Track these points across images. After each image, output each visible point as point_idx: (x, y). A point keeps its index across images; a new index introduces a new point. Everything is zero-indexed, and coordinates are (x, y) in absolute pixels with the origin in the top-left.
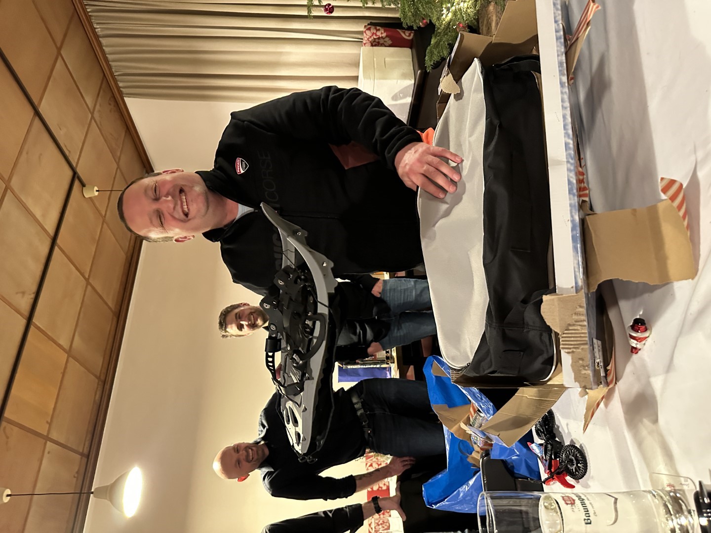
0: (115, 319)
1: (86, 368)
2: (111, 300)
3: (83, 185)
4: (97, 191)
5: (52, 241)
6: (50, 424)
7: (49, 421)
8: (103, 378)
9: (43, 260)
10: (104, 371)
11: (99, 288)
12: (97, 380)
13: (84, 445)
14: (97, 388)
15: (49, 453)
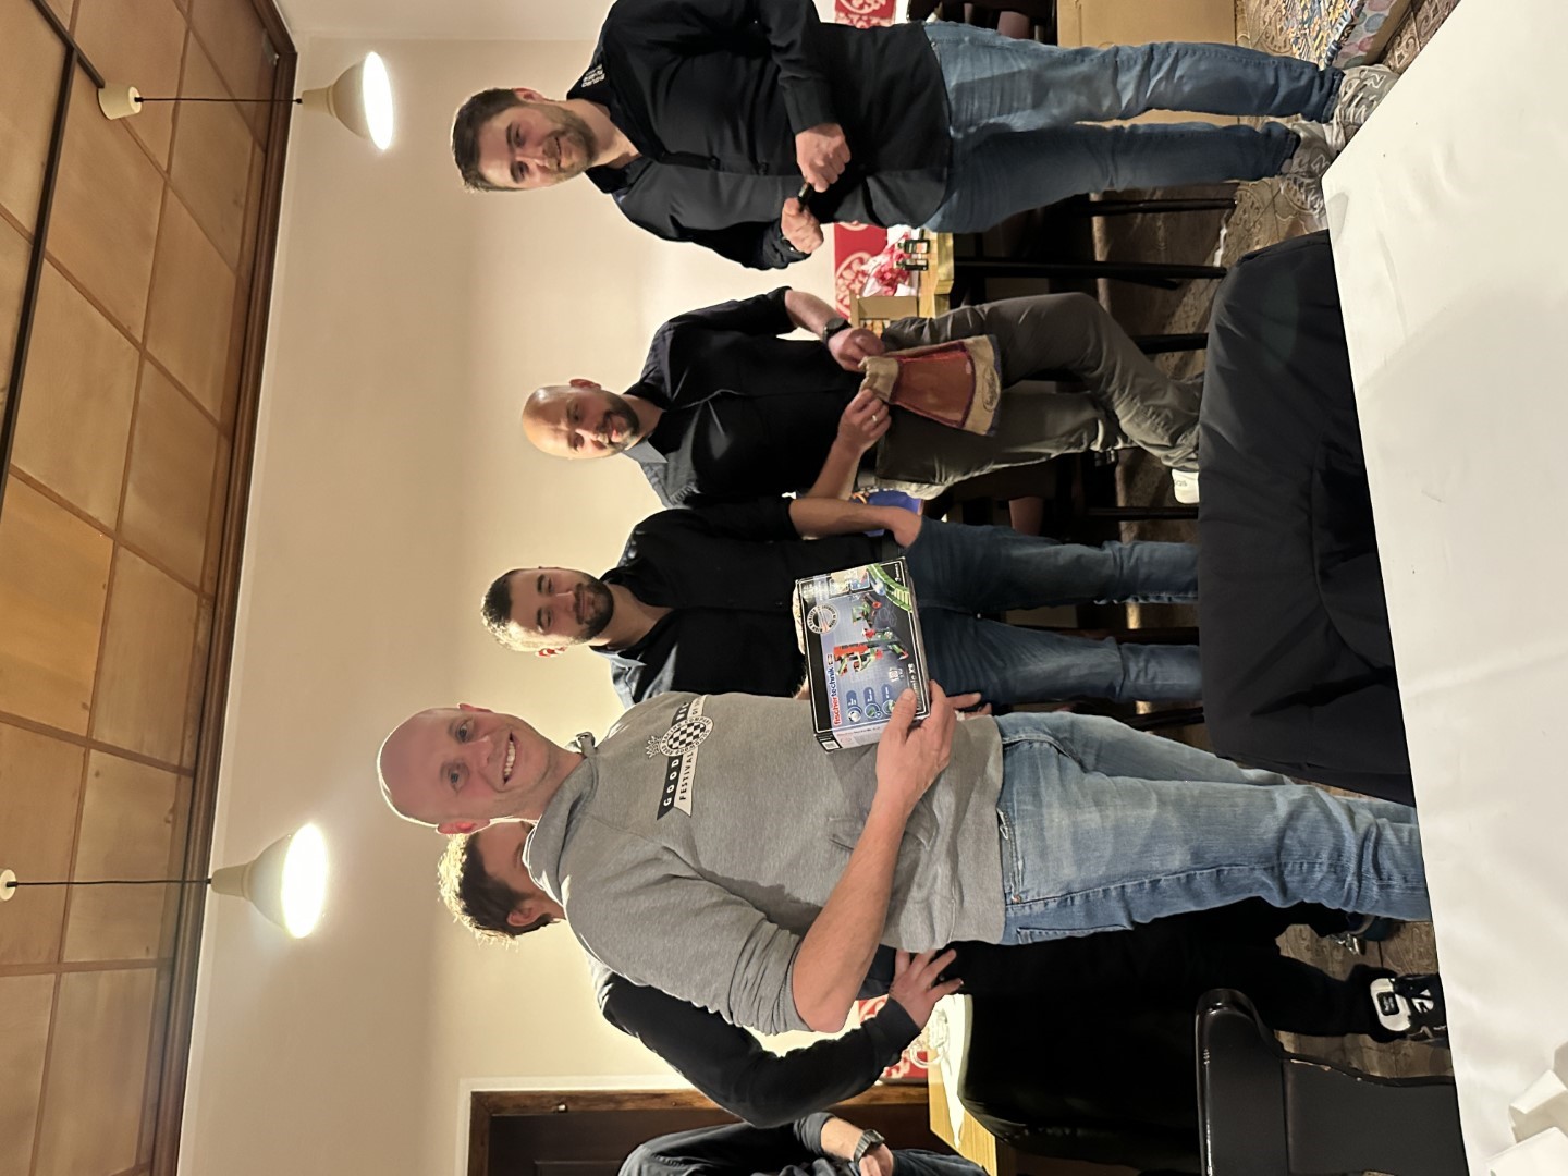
0: (225, 446)
1: (165, 570)
2: (209, 395)
3: (98, 84)
4: (137, 100)
5: (32, 247)
6: (92, 710)
7: (89, 704)
8: (209, 588)
9: (15, 302)
10: (211, 571)
11: (174, 369)
12: (195, 597)
13: (182, 750)
14: (199, 614)
15: (97, 774)
